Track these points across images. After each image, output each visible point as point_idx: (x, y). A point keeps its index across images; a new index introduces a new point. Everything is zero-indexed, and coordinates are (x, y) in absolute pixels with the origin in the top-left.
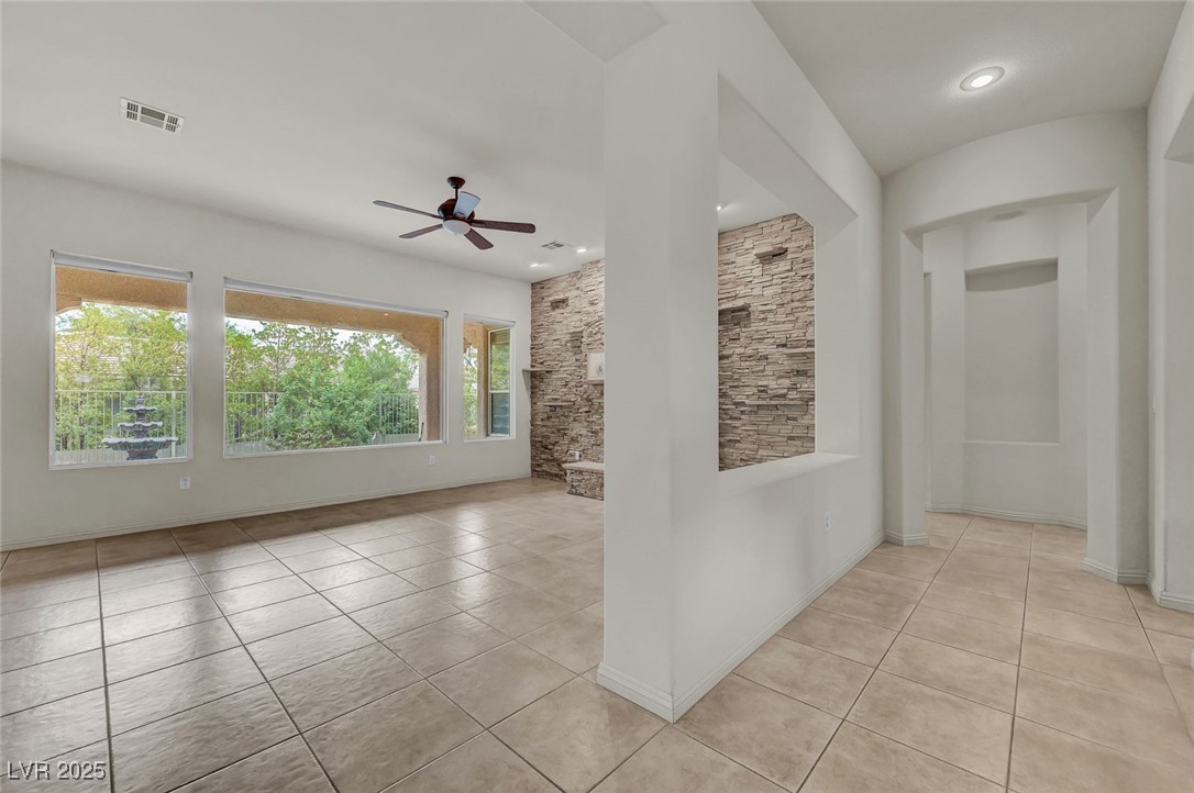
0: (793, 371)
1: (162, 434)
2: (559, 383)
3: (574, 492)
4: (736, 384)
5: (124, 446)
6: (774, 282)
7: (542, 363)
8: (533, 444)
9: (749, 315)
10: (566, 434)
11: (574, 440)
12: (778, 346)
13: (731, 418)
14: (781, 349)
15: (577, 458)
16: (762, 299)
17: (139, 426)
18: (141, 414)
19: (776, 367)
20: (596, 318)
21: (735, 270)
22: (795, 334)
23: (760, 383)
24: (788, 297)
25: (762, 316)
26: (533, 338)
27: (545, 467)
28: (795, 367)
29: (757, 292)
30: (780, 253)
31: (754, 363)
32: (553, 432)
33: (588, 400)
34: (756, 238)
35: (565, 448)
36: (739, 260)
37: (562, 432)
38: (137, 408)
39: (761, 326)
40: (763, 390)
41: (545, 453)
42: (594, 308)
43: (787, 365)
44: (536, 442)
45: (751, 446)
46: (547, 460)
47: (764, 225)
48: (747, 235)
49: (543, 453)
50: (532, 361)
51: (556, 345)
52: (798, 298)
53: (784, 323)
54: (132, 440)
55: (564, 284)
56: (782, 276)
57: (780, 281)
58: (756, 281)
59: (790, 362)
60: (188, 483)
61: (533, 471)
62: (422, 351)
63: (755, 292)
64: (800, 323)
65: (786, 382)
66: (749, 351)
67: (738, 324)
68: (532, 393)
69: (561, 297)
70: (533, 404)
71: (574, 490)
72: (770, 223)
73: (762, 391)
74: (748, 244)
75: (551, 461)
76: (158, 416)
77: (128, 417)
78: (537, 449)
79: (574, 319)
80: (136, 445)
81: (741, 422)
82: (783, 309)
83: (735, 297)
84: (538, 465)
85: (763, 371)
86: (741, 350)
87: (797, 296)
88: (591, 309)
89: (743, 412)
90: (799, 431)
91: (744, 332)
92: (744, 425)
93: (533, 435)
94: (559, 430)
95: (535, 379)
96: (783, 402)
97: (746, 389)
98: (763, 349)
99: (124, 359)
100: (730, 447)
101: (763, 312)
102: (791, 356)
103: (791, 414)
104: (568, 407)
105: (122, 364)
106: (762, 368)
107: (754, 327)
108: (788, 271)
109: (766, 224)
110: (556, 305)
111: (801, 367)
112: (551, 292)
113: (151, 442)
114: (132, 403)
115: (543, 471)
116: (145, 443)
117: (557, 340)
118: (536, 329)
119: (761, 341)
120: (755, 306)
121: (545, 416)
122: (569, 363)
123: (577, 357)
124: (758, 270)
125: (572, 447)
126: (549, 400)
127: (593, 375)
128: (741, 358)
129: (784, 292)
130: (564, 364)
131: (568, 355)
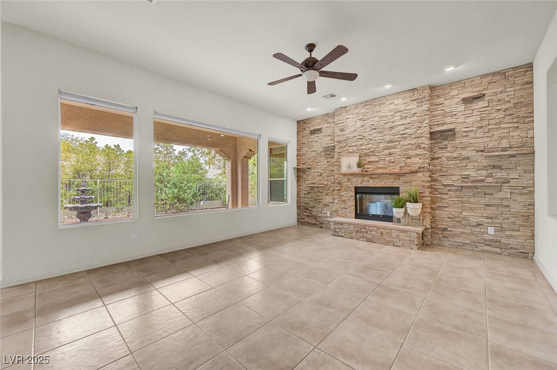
0: (489, 166)
1: (92, 202)
2: (316, 174)
3: (336, 234)
4: (444, 174)
5: (76, 208)
6: (474, 114)
7: (304, 164)
8: (299, 207)
9: (454, 134)
10: (321, 202)
11: (326, 205)
12: (477, 151)
13: (440, 194)
14: (480, 153)
15: (329, 215)
16: (465, 124)
17: (83, 198)
18: (83, 192)
19: (476, 164)
20: (345, 138)
21: (443, 108)
22: (491, 144)
23: (463, 173)
24: (486, 123)
25: (465, 134)
26: (298, 150)
27: (307, 220)
28: (492, 163)
29: (461, 119)
30: (480, 97)
31: (458, 162)
32: (312, 201)
33: (339, 183)
34: (460, 89)
35: (320, 210)
36: (447, 103)
37: (317, 201)
38: (82, 188)
39: (464, 140)
40: (467, 177)
41: (306, 212)
42: (343, 132)
43: (485, 162)
44: (301, 206)
45: (457, 210)
46: (308, 216)
47: (466, 81)
48: (452, 87)
49: (305, 212)
50: (298, 163)
51: (314, 154)
52: (494, 122)
53: (482, 138)
54: (79, 205)
55: (319, 121)
56: (479, 110)
57: (479, 113)
58: (460, 114)
59: (488, 161)
60: (136, 234)
61: (298, 221)
62: (229, 158)
63: (459, 120)
64: (495, 137)
65: (484, 173)
66: (455, 155)
67: (446, 139)
68: (298, 180)
69: (317, 127)
70: (298, 186)
71: (337, 234)
72: (471, 80)
73: (464, 178)
74: (453, 93)
75: (310, 216)
76: (90, 192)
77: (75, 193)
78: (301, 210)
79: (325, 139)
80: (82, 208)
81: (448, 196)
82: (481, 130)
83: (443, 124)
84: (302, 219)
85: (465, 166)
86: (449, 154)
87: (493, 122)
88: (341, 133)
89: (449, 190)
90: (496, 201)
91: (450, 144)
92: (451, 198)
93: (298, 202)
94: (316, 200)
95: (300, 172)
96: (482, 184)
97: (452, 177)
98: (465, 153)
99: (73, 163)
100: (440, 210)
101: (466, 132)
102: (488, 157)
103: (487, 191)
104: (323, 187)
105: (72, 165)
106: (465, 164)
107: (458, 141)
108: (485, 107)
109: (468, 80)
110: (313, 132)
111: (496, 164)
112: (310, 125)
113: (90, 206)
114: (77, 186)
115: (305, 222)
116: (86, 207)
117: (315, 151)
118: (300, 145)
119: (464, 148)
120: (459, 128)
121: (307, 192)
122: (323, 163)
123: (328, 160)
124: (461, 108)
125: (325, 209)
126: (309, 184)
127: (344, 170)
128: (449, 158)
129: (482, 119)
130: (319, 164)
131: (322, 159)
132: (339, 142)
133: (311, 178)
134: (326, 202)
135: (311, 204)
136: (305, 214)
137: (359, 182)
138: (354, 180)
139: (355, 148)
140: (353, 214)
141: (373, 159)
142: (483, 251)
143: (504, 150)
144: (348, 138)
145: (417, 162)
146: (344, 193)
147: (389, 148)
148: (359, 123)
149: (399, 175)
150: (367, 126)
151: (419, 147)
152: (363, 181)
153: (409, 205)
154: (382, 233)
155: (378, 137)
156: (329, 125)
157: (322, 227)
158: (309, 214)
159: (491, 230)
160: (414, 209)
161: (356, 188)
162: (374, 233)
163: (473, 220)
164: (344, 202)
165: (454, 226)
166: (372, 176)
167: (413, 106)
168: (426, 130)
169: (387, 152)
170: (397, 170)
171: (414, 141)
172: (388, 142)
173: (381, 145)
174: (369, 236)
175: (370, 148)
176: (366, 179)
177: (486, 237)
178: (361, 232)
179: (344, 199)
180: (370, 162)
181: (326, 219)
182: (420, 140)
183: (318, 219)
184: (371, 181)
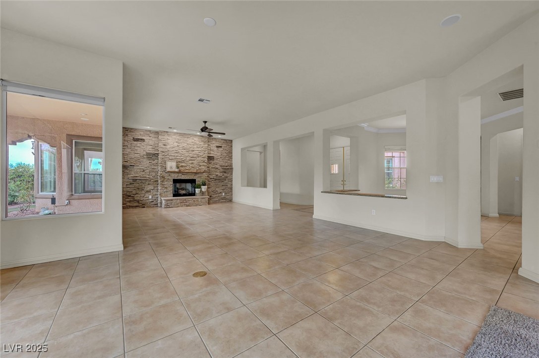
2: (139, 170)
9: (214, 158)
10: (143, 190)
11: (148, 192)
14: (221, 167)
15: (150, 198)
16: (217, 155)
19: (220, 171)
22: (223, 164)
23: (216, 174)
25: (217, 159)
27: (129, 204)
28: (223, 171)
30: (221, 147)
31: (215, 169)
32: (134, 190)
35: (143, 195)
36: (212, 145)
37: (140, 189)
39: (217, 161)
41: (128, 198)
42: (165, 147)
45: (214, 188)
46: (130, 201)
48: (213, 140)
49: (126, 198)
51: (137, 155)
53: (221, 161)
55: (142, 133)
56: (220, 151)
58: (215, 151)
63: (215, 153)
64: (224, 162)
65: (222, 174)
66: (214, 166)
67: (212, 160)
69: (141, 137)
73: (216, 176)
75: (132, 201)
79: (148, 147)
82: (221, 159)
83: (211, 154)
85: (217, 171)
86: (212, 166)
87: (224, 156)
88: (163, 147)
89: (212, 180)
91: (213, 162)
92: (213, 183)
94: (138, 189)
96: (221, 178)
97: (213, 175)
98: (217, 166)
102: (223, 168)
103: (222, 180)
104: (145, 179)
107: (215, 161)
108: (222, 151)
110: (137, 140)
111: (225, 171)
112: (133, 134)
115: (131, 206)
117: (137, 153)
118: (125, 146)
119: (216, 164)
120: (215, 156)
121: (129, 183)
122: (145, 163)
123: (150, 161)
124: (216, 149)
125: (147, 194)
126: (132, 177)
127: (168, 169)
128: (212, 168)
129: (221, 155)
130: (142, 163)
131: (145, 160)
132: (163, 152)
133: (133, 173)
134: (148, 189)
135: (134, 192)
136: (127, 200)
137: (176, 177)
138: (173, 175)
139: (173, 157)
140: (172, 195)
141: (183, 164)
142: (222, 202)
143: (226, 166)
144: (168, 151)
145: (204, 168)
146: (165, 183)
147: (191, 160)
148: (176, 144)
149: (196, 173)
150: (181, 146)
151: (204, 162)
152: (178, 176)
153: (202, 187)
154: (194, 201)
155: (187, 154)
156: (150, 138)
157: (144, 207)
158: (132, 200)
159: (223, 194)
160: (204, 188)
161: (174, 180)
162: (190, 202)
163: (219, 191)
164: (166, 188)
165: (213, 195)
166: (183, 173)
167: (202, 143)
168: (206, 155)
169: (191, 162)
170: (195, 171)
171: (202, 159)
172: (191, 157)
173: (188, 158)
174: (187, 204)
175: (182, 159)
176: (180, 175)
177: (222, 197)
178: (184, 202)
179: (165, 186)
180: (182, 166)
181: (148, 201)
182: (204, 159)
183: (140, 202)
184: (183, 176)
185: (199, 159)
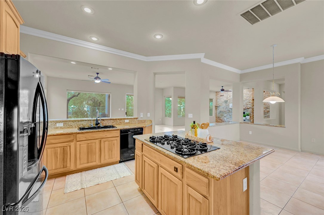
2: (222, 108)
7: (218, 105)
8: (216, 117)
10: (223, 116)
15: (226, 119)
26: (216, 100)
27: (219, 121)
35: (223, 118)
42: (230, 97)
50: (216, 104)
68: (216, 109)
70: (216, 111)
79: (225, 98)
95: (217, 107)
104: (224, 111)
117: (221, 101)
127: (230, 107)
131: (224, 104)
132: (229, 99)
134: (225, 116)
135: (220, 116)
145: (249, 106)
149: (245, 109)
151: (250, 102)
153: (247, 116)
167: (249, 92)
171: (248, 101)
179: (230, 115)
182: (250, 101)
183: (222, 120)
185: (247, 101)
